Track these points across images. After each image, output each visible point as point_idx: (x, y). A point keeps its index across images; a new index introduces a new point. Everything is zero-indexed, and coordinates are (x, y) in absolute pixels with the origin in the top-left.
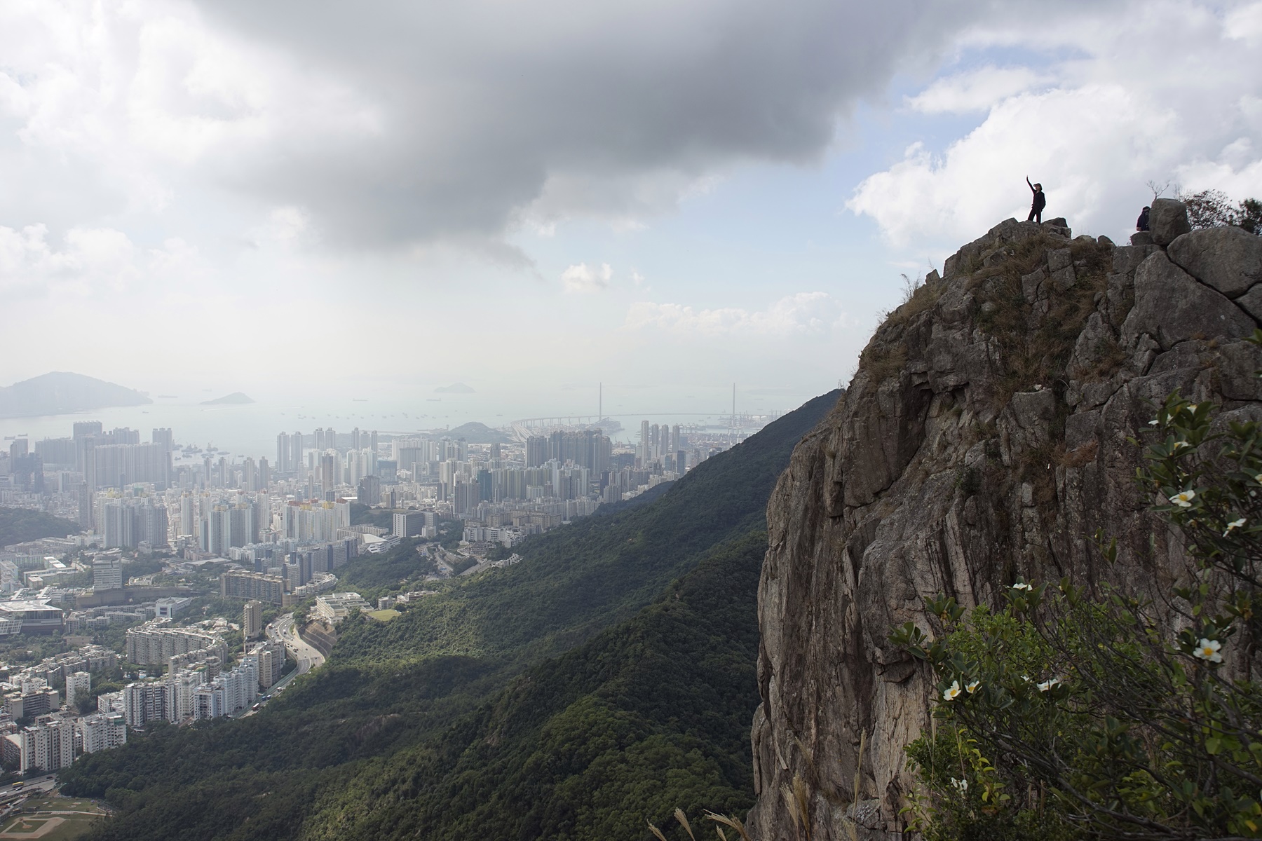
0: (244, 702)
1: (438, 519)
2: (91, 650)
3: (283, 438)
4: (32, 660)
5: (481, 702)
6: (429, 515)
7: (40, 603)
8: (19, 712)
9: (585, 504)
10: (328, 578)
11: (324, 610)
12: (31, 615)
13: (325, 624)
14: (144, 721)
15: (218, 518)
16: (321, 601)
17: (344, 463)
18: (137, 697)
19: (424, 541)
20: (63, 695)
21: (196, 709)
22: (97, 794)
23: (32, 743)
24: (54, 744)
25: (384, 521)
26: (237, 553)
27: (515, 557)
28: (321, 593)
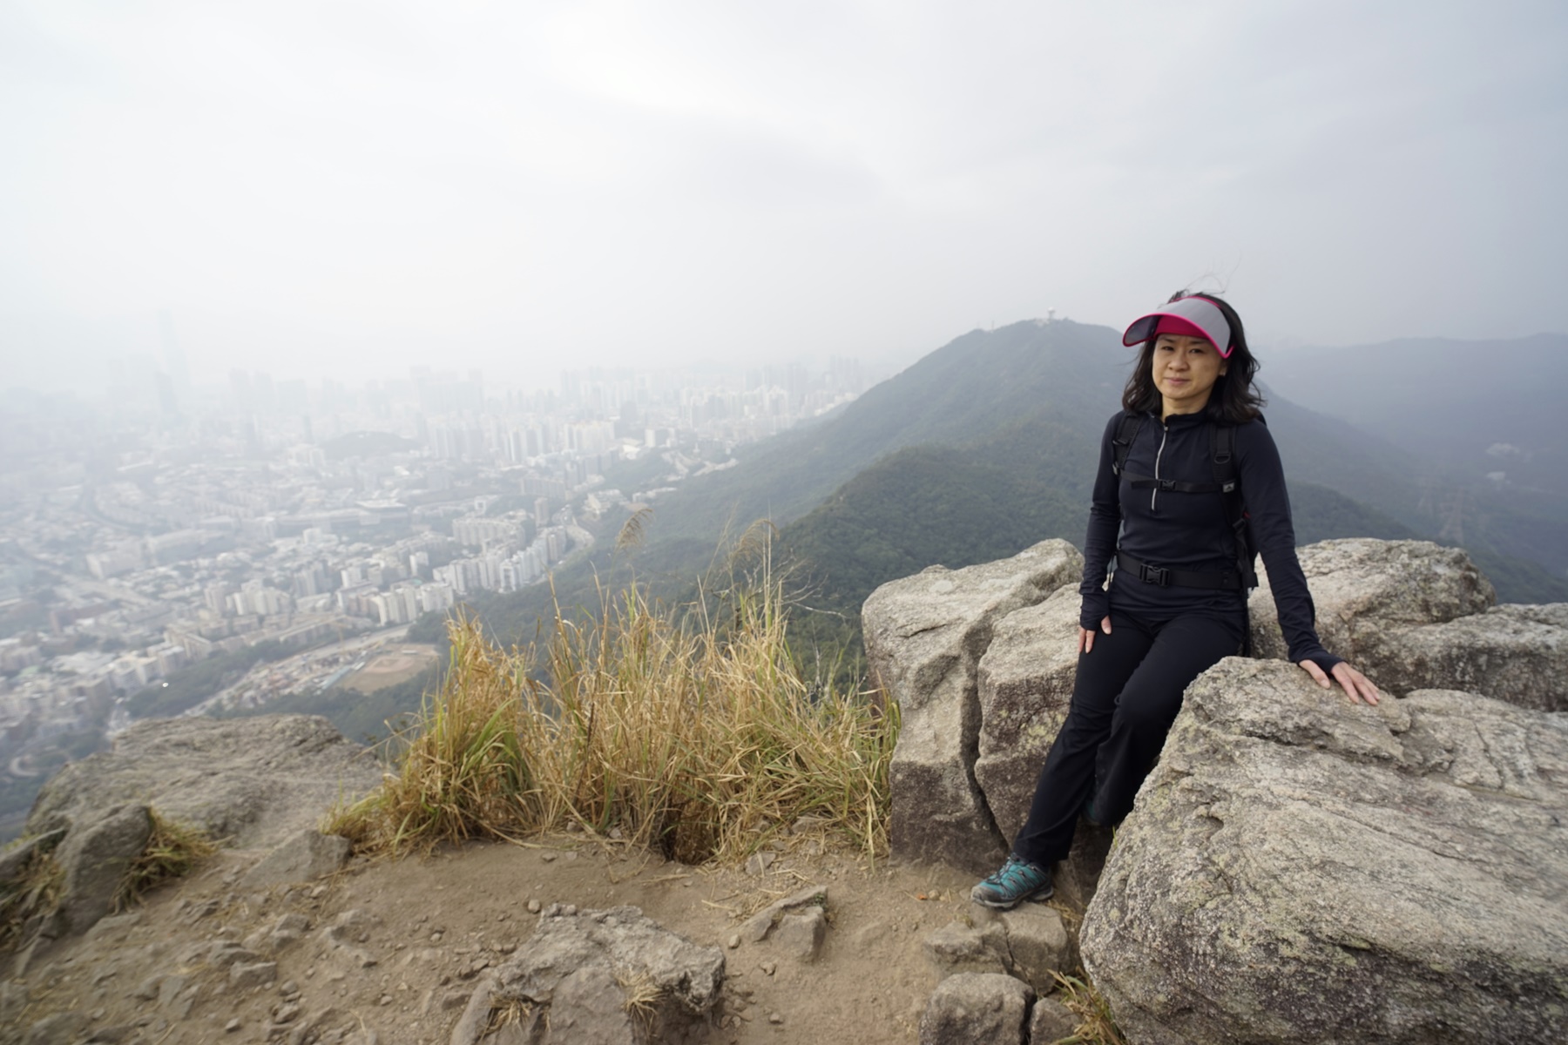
0: (537, 572)
1: (678, 433)
2: (428, 536)
4: (390, 542)
6: (672, 430)
8: (379, 581)
9: (787, 419)
10: (596, 480)
11: (593, 504)
13: (595, 515)
14: (466, 586)
16: (591, 497)
19: (666, 450)
20: (409, 567)
25: (639, 435)
27: (733, 462)
28: (591, 491)
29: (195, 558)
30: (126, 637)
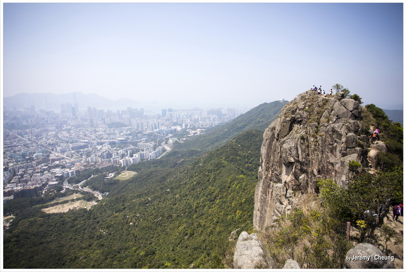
0: (157, 156)
1: (190, 125)
2: (132, 147)
3: (163, 110)
4: (123, 148)
5: (199, 158)
8: (121, 156)
10: (171, 135)
11: (171, 141)
12: (122, 140)
13: (171, 143)
14: (141, 159)
15: (152, 124)
16: (170, 139)
17: (173, 115)
18: (140, 155)
19: (188, 129)
20: (128, 154)
21: (150, 157)
22: (134, 170)
23: (123, 161)
24: (127, 162)
25: (181, 125)
26: (155, 130)
29: (80, 149)
30: (66, 165)
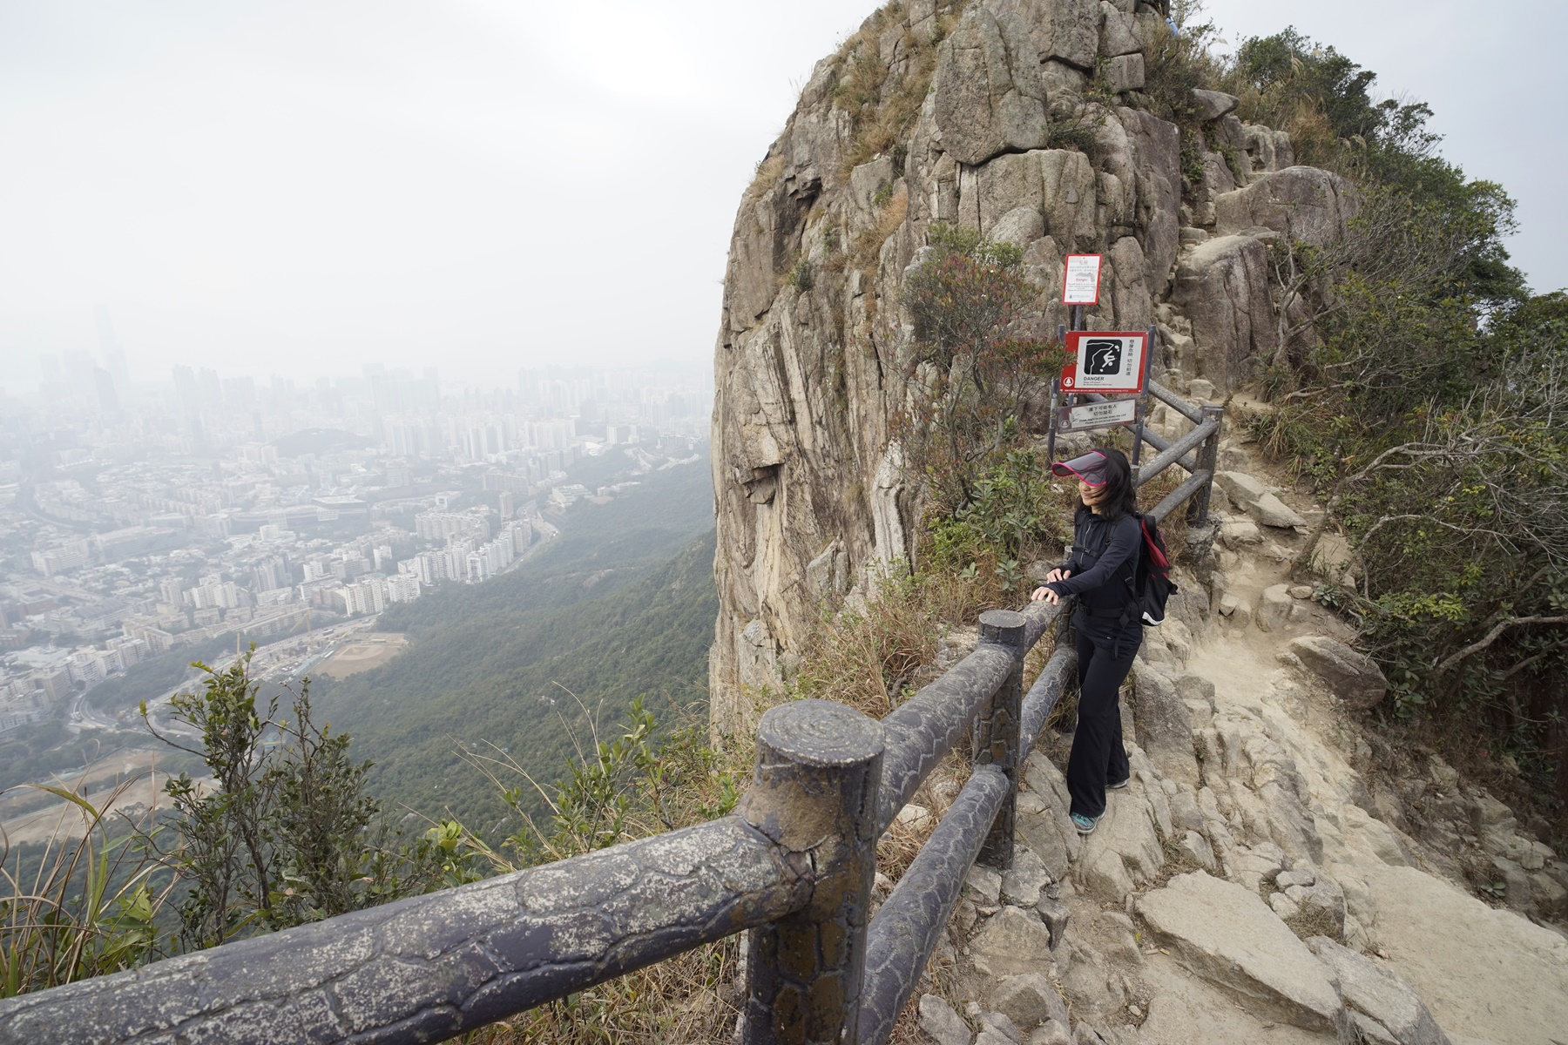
0: (504, 564)
1: (640, 430)
2: (390, 531)
4: (350, 538)
6: (633, 428)
7: (352, 500)
8: (343, 574)
10: (561, 475)
11: (558, 498)
12: (344, 506)
13: (560, 509)
14: (432, 578)
15: (476, 434)
16: (555, 491)
18: (425, 560)
20: (373, 562)
21: (469, 569)
22: (402, 629)
23: (353, 595)
24: (369, 597)
25: (600, 432)
26: (493, 458)
28: (555, 486)
29: (146, 555)
30: (80, 631)
